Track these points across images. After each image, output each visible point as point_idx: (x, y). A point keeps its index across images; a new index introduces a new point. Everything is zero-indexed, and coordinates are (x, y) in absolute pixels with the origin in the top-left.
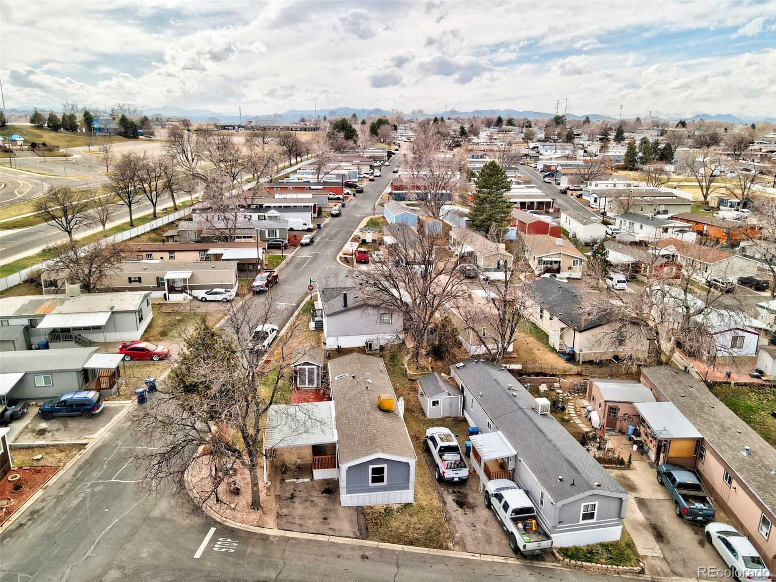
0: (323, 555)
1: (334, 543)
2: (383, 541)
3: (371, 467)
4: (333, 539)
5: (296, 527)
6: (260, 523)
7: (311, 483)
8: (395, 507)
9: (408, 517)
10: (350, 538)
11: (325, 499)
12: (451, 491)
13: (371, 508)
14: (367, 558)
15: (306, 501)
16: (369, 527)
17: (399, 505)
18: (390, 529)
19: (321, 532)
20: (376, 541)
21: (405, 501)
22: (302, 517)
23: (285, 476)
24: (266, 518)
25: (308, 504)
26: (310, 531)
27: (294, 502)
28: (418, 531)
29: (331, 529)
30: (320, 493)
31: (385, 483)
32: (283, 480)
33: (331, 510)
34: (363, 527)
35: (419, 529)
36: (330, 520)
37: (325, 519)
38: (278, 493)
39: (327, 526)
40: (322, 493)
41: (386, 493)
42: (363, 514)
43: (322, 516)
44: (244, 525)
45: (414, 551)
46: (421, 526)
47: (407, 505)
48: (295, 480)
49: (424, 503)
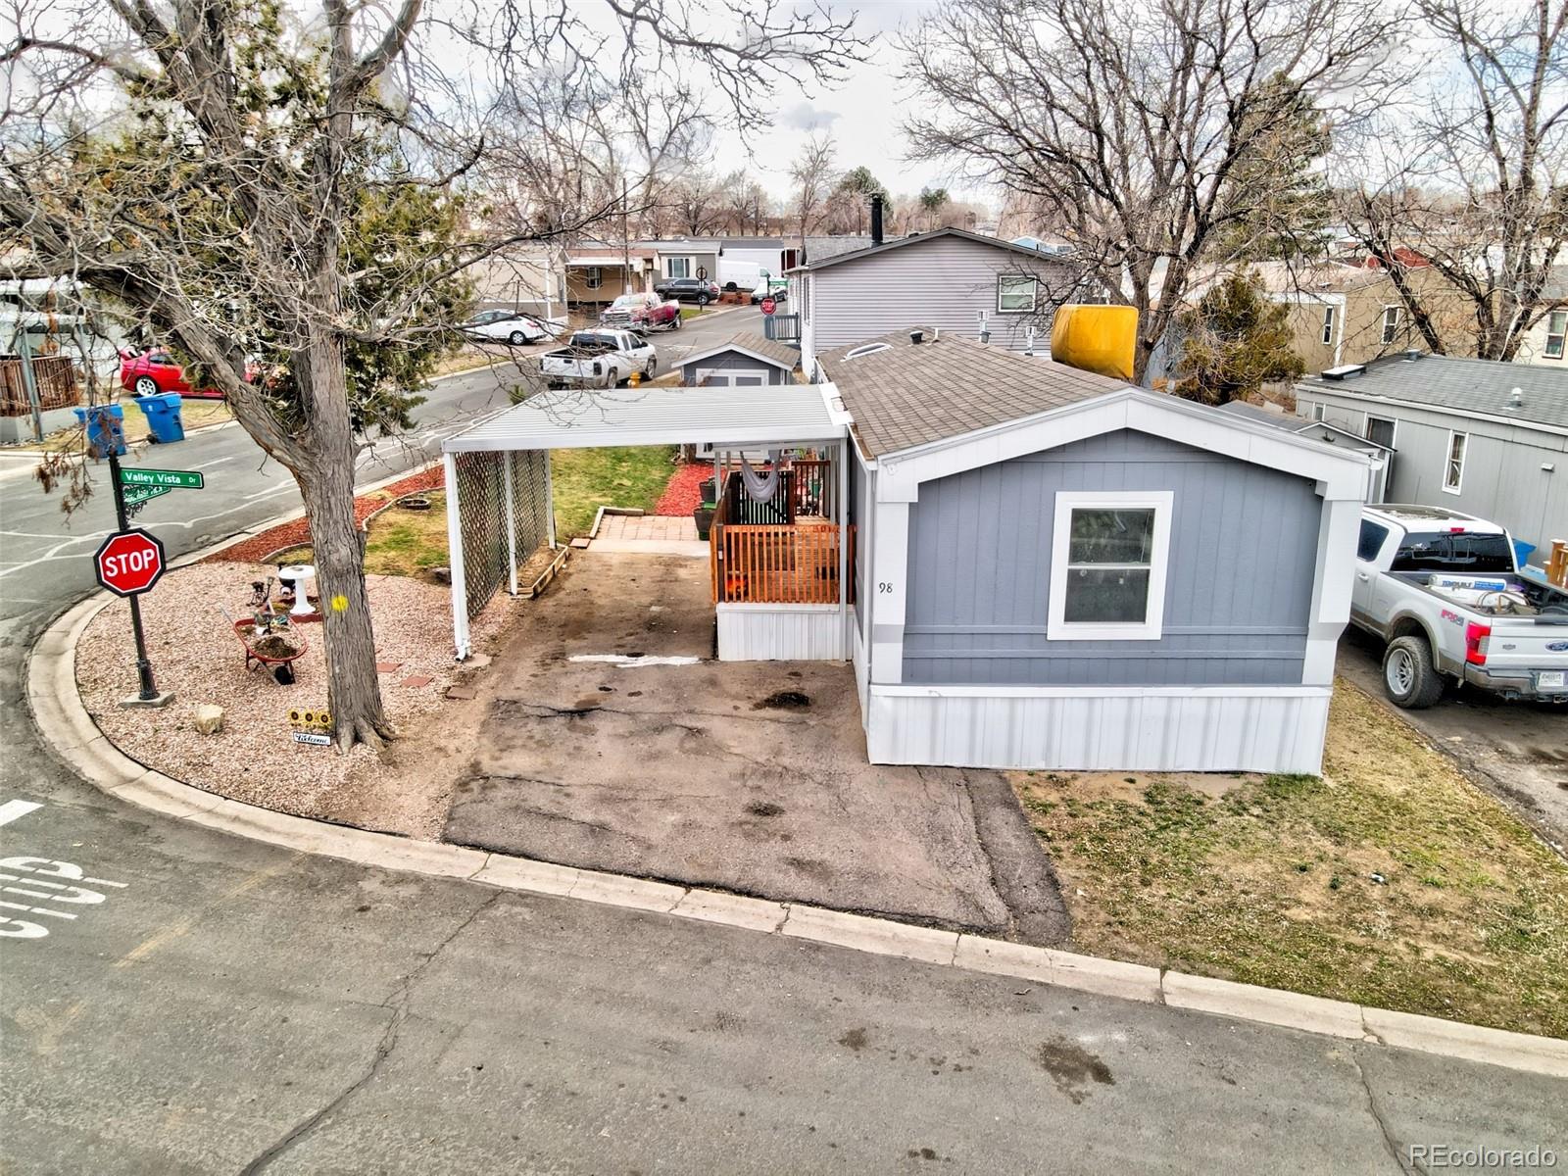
0: (722, 1022)
1: (816, 947)
2: (1189, 963)
3: (1067, 502)
4: (810, 924)
5: (568, 840)
6: (342, 803)
7: (706, 671)
8: (1216, 789)
9: (1327, 845)
10: (935, 923)
11: (771, 727)
12: (1514, 748)
13: (1055, 780)
14: (1102, 1074)
15: (659, 729)
16: (1064, 872)
17: (1237, 784)
18: (1215, 897)
19: (730, 875)
20: (1132, 958)
21: (1264, 762)
22: (610, 795)
23: (570, 643)
24: (391, 785)
25: (667, 741)
26: (657, 864)
27: (592, 731)
28: (1441, 926)
29: (798, 864)
30: (745, 707)
31: (1152, 627)
32: (559, 656)
33: (802, 776)
34: (1025, 872)
35: (1433, 911)
36: (790, 821)
37: (766, 811)
38: (507, 694)
39: (776, 848)
40: (758, 706)
41: (1152, 699)
42: (1011, 804)
43: (747, 798)
44: (232, 807)
45: (1474, 1056)
46: (1432, 896)
47: (1285, 785)
48: (624, 658)
49: (1394, 788)
